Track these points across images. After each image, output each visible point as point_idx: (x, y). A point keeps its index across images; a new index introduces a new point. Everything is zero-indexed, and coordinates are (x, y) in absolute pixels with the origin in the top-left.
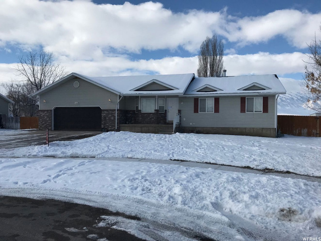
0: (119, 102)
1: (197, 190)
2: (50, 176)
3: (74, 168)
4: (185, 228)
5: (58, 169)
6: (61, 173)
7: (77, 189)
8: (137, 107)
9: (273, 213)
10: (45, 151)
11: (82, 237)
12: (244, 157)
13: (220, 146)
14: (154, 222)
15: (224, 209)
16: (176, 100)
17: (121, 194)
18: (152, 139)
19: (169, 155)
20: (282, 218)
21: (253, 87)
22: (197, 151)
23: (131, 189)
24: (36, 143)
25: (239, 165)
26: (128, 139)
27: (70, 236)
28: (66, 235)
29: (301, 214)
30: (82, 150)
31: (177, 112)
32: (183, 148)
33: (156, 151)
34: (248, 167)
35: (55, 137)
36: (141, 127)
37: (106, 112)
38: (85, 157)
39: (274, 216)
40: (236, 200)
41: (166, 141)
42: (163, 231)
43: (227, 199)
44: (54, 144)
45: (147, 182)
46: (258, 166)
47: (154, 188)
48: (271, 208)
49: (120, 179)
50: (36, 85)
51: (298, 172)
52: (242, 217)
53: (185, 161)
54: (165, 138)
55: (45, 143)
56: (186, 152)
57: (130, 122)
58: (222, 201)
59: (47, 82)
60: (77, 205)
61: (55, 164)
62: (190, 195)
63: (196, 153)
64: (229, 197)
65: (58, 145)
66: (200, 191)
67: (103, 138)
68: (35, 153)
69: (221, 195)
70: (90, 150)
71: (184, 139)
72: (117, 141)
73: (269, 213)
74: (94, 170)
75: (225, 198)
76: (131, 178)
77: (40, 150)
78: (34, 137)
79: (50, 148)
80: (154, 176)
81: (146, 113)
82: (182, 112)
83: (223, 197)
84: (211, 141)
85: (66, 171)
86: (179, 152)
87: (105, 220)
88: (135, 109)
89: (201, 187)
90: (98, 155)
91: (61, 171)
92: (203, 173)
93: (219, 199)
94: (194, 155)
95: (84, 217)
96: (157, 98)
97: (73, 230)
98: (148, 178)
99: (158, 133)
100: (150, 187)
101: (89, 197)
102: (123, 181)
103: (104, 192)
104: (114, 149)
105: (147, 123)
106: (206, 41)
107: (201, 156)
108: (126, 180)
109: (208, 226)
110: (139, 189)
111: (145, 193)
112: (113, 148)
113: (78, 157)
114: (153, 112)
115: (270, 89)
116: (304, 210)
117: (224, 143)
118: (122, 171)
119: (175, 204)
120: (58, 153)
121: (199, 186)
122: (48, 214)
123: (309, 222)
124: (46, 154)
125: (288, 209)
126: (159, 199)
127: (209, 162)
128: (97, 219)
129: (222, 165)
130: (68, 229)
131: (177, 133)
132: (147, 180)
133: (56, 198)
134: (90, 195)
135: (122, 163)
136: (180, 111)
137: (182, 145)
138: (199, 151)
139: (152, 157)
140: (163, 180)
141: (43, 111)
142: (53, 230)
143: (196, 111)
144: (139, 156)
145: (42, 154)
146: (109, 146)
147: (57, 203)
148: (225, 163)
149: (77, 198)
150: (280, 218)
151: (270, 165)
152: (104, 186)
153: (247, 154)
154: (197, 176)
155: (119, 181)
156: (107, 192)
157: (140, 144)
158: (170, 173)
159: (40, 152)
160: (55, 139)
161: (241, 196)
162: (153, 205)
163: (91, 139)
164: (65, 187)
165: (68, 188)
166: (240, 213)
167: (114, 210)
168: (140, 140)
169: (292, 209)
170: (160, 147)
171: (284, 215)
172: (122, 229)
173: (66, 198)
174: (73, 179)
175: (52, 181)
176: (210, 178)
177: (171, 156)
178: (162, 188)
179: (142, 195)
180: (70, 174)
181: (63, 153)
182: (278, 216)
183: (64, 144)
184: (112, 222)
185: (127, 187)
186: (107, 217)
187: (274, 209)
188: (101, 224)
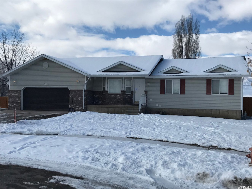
0: (87, 83)
1: (138, 160)
2: (15, 148)
3: (37, 142)
4: (116, 185)
5: (22, 143)
6: (25, 146)
7: (37, 158)
8: (104, 88)
9: (192, 177)
10: (13, 128)
11: (35, 188)
12: (196, 136)
13: (178, 127)
14: (94, 181)
15: (156, 174)
16: (143, 82)
17: (73, 163)
18: (115, 119)
19: (126, 133)
20: (198, 180)
21: (219, 69)
22: (154, 130)
23: (83, 159)
24: (5, 121)
25: (188, 143)
26: (92, 119)
27: (26, 187)
28: (23, 186)
29: (212, 177)
30: (47, 128)
31: (144, 93)
32: (141, 127)
33: (115, 130)
34: (196, 145)
35: (24, 116)
36: (108, 108)
37: (73, 93)
38: (49, 134)
39: (192, 179)
40: (166, 167)
41: (128, 121)
42: (98, 186)
43: (160, 167)
44: (22, 122)
45: (98, 153)
46: (204, 143)
47: (102, 158)
48: (191, 173)
49: (75, 151)
50: (7, 66)
51: (238, 149)
52: (167, 179)
53: (139, 138)
54: (128, 118)
55: (13, 122)
56: (143, 131)
57: (97, 103)
58: (156, 168)
59: (18, 62)
60: (35, 169)
61: (21, 138)
62: (130, 164)
63: (153, 131)
64: (162, 165)
65: (25, 123)
66: (140, 161)
67: (69, 118)
68: (4, 130)
69: (156, 164)
70: (54, 128)
71: (146, 119)
72: (82, 121)
73: (189, 177)
74: (54, 144)
75: (159, 166)
76: (85, 150)
77: (8, 127)
78: (3, 116)
79: (17, 126)
80: (105, 149)
81: (113, 94)
82: (149, 94)
83: (157, 165)
84: (172, 122)
85: (30, 144)
86: (137, 131)
87: (55, 178)
88: (103, 90)
89: (142, 158)
90: (61, 132)
91: (25, 144)
92: (149, 148)
93: (154, 167)
94: (150, 134)
95: (39, 177)
96: (124, 79)
97: (29, 183)
98: (99, 151)
99: (124, 114)
100: (99, 158)
101: (46, 164)
102: (77, 152)
103: (60, 161)
104: (76, 128)
105: (114, 104)
106: (181, 20)
107: (156, 135)
108: (80, 152)
109: (135, 184)
110: (90, 159)
111: (93, 162)
112: (76, 126)
113: (43, 134)
114: (120, 93)
115: (235, 71)
116: (215, 174)
117: (183, 123)
118: (78, 145)
119: (116, 170)
120: (25, 130)
121: (141, 157)
122: (12, 174)
123: (217, 183)
124: (14, 131)
125: (203, 173)
126: (104, 166)
127: (161, 139)
128: (49, 178)
129: (172, 142)
130: (25, 183)
131: (142, 114)
132: (98, 152)
133: (19, 164)
134: (48, 163)
135: (80, 140)
136: (146, 92)
137: (141, 125)
138: (156, 130)
139: (110, 135)
140: (112, 152)
141: (13, 91)
142: (14, 183)
143: (162, 92)
144: (99, 134)
145: (10, 131)
146: (72, 125)
147: (20, 167)
148: (175, 141)
149: (36, 165)
150: (196, 180)
151: (215, 143)
152: (60, 156)
153: (199, 133)
154: (143, 150)
155: (74, 153)
156: (62, 161)
157: (102, 123)
158: (120, 147)
159: (8, 129)
160: (24, 118)
161: (172, 165)
162: (98, 170)
163: (57, 118)
164: (27, 157)
165: (30, 157)
166: (166, 177)
167: (64, 173)
168: (104, 120)
169: (206, 173)
170: (121, 126)
171: (199, 178)
172: (67, 184)
173: (27, 164)
174: (34, 151)
175: (17, 152)
176: (154, 151)
177: (128, 134)
178: (109, 158)
179: (91, 163)
180: (33, 147)
181: (29, 130)
182: (195, 179)
183: (31, 123)
184: (60, 180)
185: (80, 157)
186: (57, 177)
187: (193, 173)
188: (52, 181)
